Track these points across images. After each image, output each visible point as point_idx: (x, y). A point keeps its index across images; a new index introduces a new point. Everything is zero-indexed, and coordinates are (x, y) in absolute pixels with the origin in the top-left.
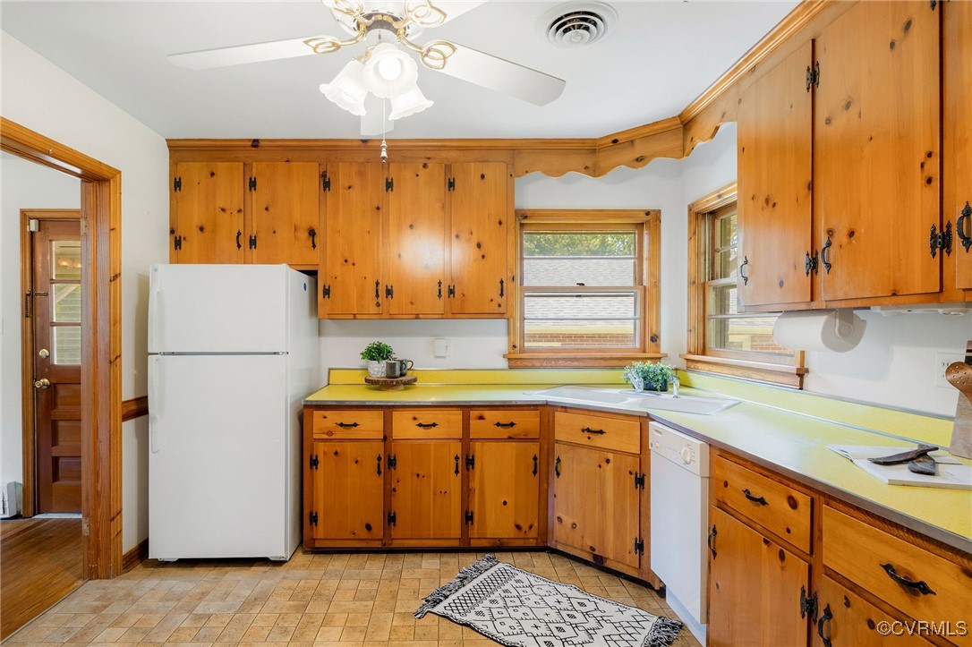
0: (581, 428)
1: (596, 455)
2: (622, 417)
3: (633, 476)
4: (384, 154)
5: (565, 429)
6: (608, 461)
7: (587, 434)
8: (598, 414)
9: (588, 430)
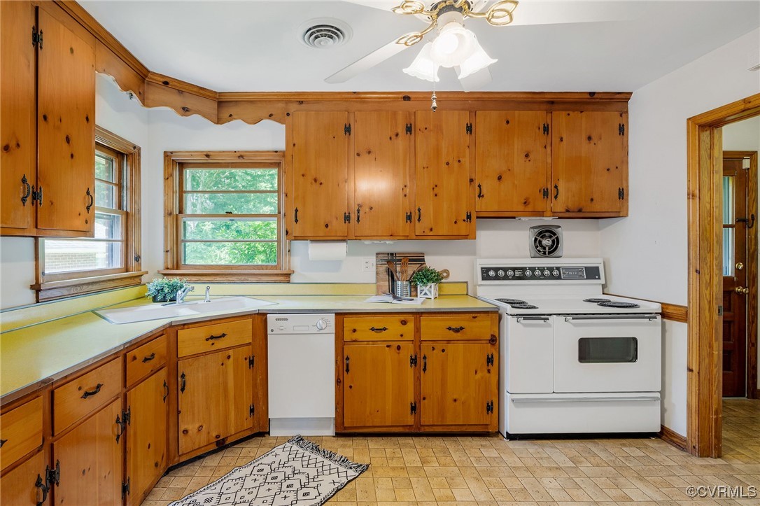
0: (205, 338)
1: (220, 355)
2: (238, 319)
3: (248, 361)
4: (435, 104)
5: (189, 343)
6: (229, 357)
7: (211, 341)
8: (218, 322)
9: (212, 338)
